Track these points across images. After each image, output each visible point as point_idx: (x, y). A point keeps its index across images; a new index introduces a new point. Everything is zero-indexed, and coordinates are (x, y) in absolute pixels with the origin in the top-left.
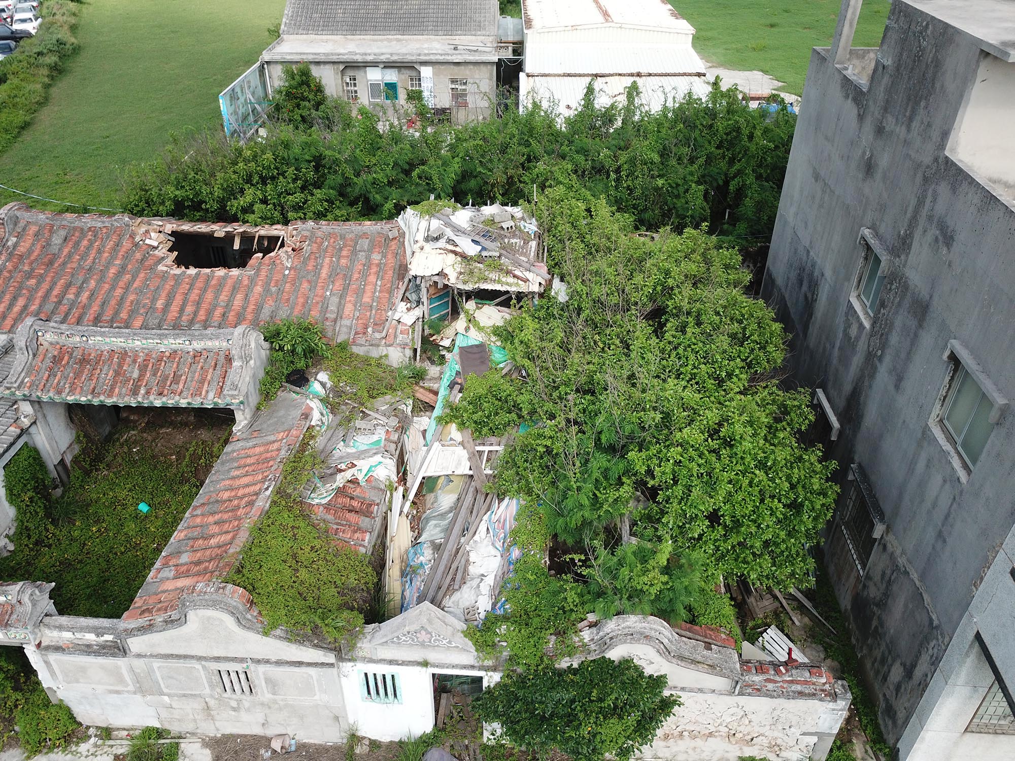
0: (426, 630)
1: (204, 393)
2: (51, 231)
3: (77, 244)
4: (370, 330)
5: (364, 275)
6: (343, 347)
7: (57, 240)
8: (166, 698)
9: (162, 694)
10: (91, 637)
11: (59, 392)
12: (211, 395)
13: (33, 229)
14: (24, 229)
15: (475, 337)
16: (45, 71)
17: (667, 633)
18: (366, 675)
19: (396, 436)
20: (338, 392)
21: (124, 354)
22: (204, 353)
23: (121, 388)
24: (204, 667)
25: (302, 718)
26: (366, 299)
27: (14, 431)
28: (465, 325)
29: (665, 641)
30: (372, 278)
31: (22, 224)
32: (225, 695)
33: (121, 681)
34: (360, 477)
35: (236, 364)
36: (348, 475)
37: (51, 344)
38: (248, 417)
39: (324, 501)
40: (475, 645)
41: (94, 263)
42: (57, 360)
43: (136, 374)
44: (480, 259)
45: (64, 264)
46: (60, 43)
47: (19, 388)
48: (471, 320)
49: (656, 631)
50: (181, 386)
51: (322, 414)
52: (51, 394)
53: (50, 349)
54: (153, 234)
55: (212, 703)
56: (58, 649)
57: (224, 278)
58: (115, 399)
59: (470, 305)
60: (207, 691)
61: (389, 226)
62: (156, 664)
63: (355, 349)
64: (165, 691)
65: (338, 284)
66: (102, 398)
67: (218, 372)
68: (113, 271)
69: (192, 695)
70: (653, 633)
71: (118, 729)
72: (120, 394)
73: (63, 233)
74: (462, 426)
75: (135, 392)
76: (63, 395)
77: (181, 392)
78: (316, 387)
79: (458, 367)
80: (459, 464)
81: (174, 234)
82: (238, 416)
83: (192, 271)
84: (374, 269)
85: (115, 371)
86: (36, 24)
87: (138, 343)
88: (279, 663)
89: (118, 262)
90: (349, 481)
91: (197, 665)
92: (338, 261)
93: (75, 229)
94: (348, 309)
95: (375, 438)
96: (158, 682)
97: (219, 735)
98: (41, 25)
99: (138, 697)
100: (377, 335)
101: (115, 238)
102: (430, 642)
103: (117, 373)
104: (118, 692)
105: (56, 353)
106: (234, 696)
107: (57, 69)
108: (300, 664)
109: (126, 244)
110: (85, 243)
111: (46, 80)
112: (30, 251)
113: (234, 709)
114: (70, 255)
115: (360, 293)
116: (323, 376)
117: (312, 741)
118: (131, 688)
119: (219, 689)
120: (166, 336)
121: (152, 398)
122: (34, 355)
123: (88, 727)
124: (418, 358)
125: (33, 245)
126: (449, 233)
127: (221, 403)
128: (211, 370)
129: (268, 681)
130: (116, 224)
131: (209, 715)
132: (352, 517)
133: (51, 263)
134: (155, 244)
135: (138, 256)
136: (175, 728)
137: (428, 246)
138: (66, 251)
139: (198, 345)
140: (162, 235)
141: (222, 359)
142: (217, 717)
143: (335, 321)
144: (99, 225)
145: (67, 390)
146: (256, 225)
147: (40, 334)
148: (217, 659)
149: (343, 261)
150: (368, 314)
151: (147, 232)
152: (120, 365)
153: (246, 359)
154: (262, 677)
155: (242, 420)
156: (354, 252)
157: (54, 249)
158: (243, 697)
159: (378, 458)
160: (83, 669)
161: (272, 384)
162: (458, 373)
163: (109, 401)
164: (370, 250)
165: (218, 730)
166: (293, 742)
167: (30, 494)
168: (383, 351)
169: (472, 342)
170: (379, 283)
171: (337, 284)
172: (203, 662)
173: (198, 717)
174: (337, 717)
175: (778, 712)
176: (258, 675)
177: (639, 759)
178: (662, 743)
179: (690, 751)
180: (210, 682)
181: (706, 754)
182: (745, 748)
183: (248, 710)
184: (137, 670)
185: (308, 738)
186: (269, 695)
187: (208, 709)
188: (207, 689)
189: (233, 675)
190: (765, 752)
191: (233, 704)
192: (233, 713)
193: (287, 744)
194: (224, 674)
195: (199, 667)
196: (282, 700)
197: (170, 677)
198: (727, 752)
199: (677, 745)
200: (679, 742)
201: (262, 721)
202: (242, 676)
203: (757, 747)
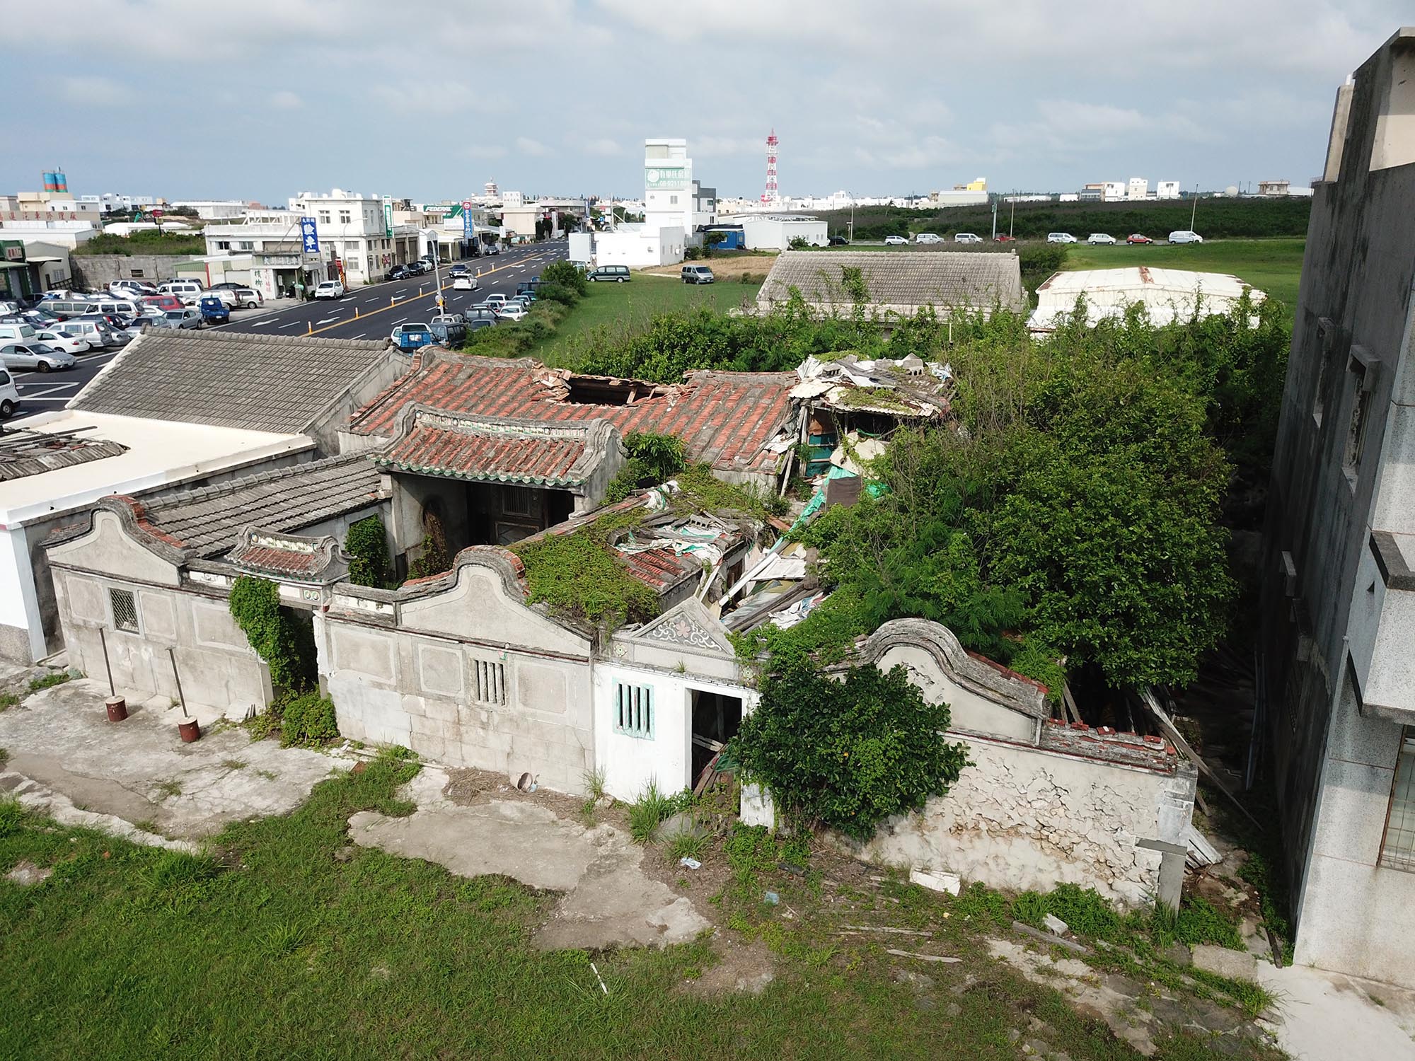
0: (686, 621)
1: (548, 471)
2: (459, 371)
3: (479, 379)
4: (737, 458)
5: (747, 415)
6: (706, 468)
7: (462, 376)
8: (422, 700)
9: (420, 694)
10: (371, 607)
11: (417, 462)
12: (555, 475)
13: (445, 367)
14: (437, 366)
15: (850, 469)
17: (950, 640)
18: (621, 686)
19: (732, 538)
20: (683, 495)
21: (486, 439)
22: (561, 442)
23: (474, 464)
24: (464, 653)
25: (548, 746)
26: (743, 433)
27: (370, 497)
28: (842, 456)
29: (948, 650)
30: (755, 418)
31: (437, 361)
32: (478, 703)
33: (386, 669)
34: (677, 549)
35: (587, 451)
36: (665, 543)
37: (425, 426)
38: (587, 507)
39: (631, 553)
40: (736, 648)
41: (488, 393)
42: (425, 440)
43: (491, 454)
44: (869, 391)
45: (462, 393)
47: (386, 455)
48: (849, 451)
49: (936, 633)
50: (529, 465)
51: (659, 503)
52: (411, 463)
53: (423, 431)
54: (551, 378)
55: (464, 712)
56: (341, 618)
57: (605, 411)
58: (465, 471)
59: (852, 437)
60: (461, 695)
61: (787, 375)
62: (423, 644)
63: (717, 474)
64: (424, 688)
65: (717, 421)
66: (454, 469)
67: (570, 458)
68: (503, 399)
69: (446, 698)
70: (932, 636)
71: (371, 746)
72: (471, 468)
73: (470, 371)
74: (810, 544)
75: (485, 467)
76: (421, 465)
77: (528, 470)
78: (664, 487)
79: (824, 499)
80: (795, 571)
81: (571, 381)
82: (578, 503)
83: (578, 405)
84: (759, 411)
85: (473, 451)
87: (502, 430)
88: (534, 653)
89: (509, 393)
90: (663, 549)
91: (457, 650)
92: (724, 404)
93: (481, 369)
94: (721, 439)
95: (707, 533)
96: (418, 674)
97: (463, 768)
99: (397, 695)
100: (743, 461)
101: (515, 376)
102: (688, 638)
103: (474, 453)
104: (380, 686)
105: (427, 434)
106: (486, 705)
108: (553, 655)
109: (523, 381)
110: (487, 379)
112: (435, 383)
113: (484, 726)
114: (469, 388)
115: (735, 429)
116: (673, 483)
117: (553, 789)
118: (393, 682)
119: (473, 692)
120: (529, 422)
121: (499, 472)
122: (408, 434)
123: (345, 740)
124: (783, 491)
125: (440, 378)
126: (844, 371)
127: (563, 482)
128: (562, 456)
129: (523, 681)
130: (519, 366)
131: (459, 734)
132: (655, 570)
133: (450, 392)
134: (551, 385)
135: (531, 391)
136: (423, 753)
137: (818, 381)
138: (467, 384)
139: (556, 434)
140: (559, 381)
141: (575, 449)
142: (466, 738)
143: (704, 449)
144: (504, 366)
145: (425, 461)
146: (654, 382)
147: (418, 415)
148: (477, 643)
149: (730, 404)
150: (739, 445)
151: (547, 374)
152: (479, 447)
153: (597, 447)
154: (516, 674)
155: (580, 506)
156: (742, 398)
157: (457, 382)
158: (494, 706)
159: (705, 545)
160: (356, 647)
161: (620, 487)
162: (823, 505)
163: (459, 474)
164: (760, 397)
165: (463, 760)
166: (534, 786)
168: (746, 477)
169: (844, 474)
170: (760, 422)
171: (716, 421)
172: (465, 646)
173: (447, 735)
174: (583, 750)
175: (1099, 793)
176: (512, 672)
177: (926, 870)
178: (953, 842)
179: (990, 862)
180: (466, 679)
181: (1012, 872)
182: (1064, 865)
183: (496, 729)
184: (403, 654)
185: (550, 784)
186: (520, 707)
187: (458, 722)
188: (462, 691)
189: (490, 669)
190: (1092, 878)
191: (484, 717)
192: (481, 732)
193: (526, 785)
194: (481, 666)
195: (459, 653)
196: (533, 715)
197: (431, 667)
198: (1040, 870)
199: (973, 848)
200: (977, 842)
201: (508, 749)
202: (498, 672)
203: (1080, 865)
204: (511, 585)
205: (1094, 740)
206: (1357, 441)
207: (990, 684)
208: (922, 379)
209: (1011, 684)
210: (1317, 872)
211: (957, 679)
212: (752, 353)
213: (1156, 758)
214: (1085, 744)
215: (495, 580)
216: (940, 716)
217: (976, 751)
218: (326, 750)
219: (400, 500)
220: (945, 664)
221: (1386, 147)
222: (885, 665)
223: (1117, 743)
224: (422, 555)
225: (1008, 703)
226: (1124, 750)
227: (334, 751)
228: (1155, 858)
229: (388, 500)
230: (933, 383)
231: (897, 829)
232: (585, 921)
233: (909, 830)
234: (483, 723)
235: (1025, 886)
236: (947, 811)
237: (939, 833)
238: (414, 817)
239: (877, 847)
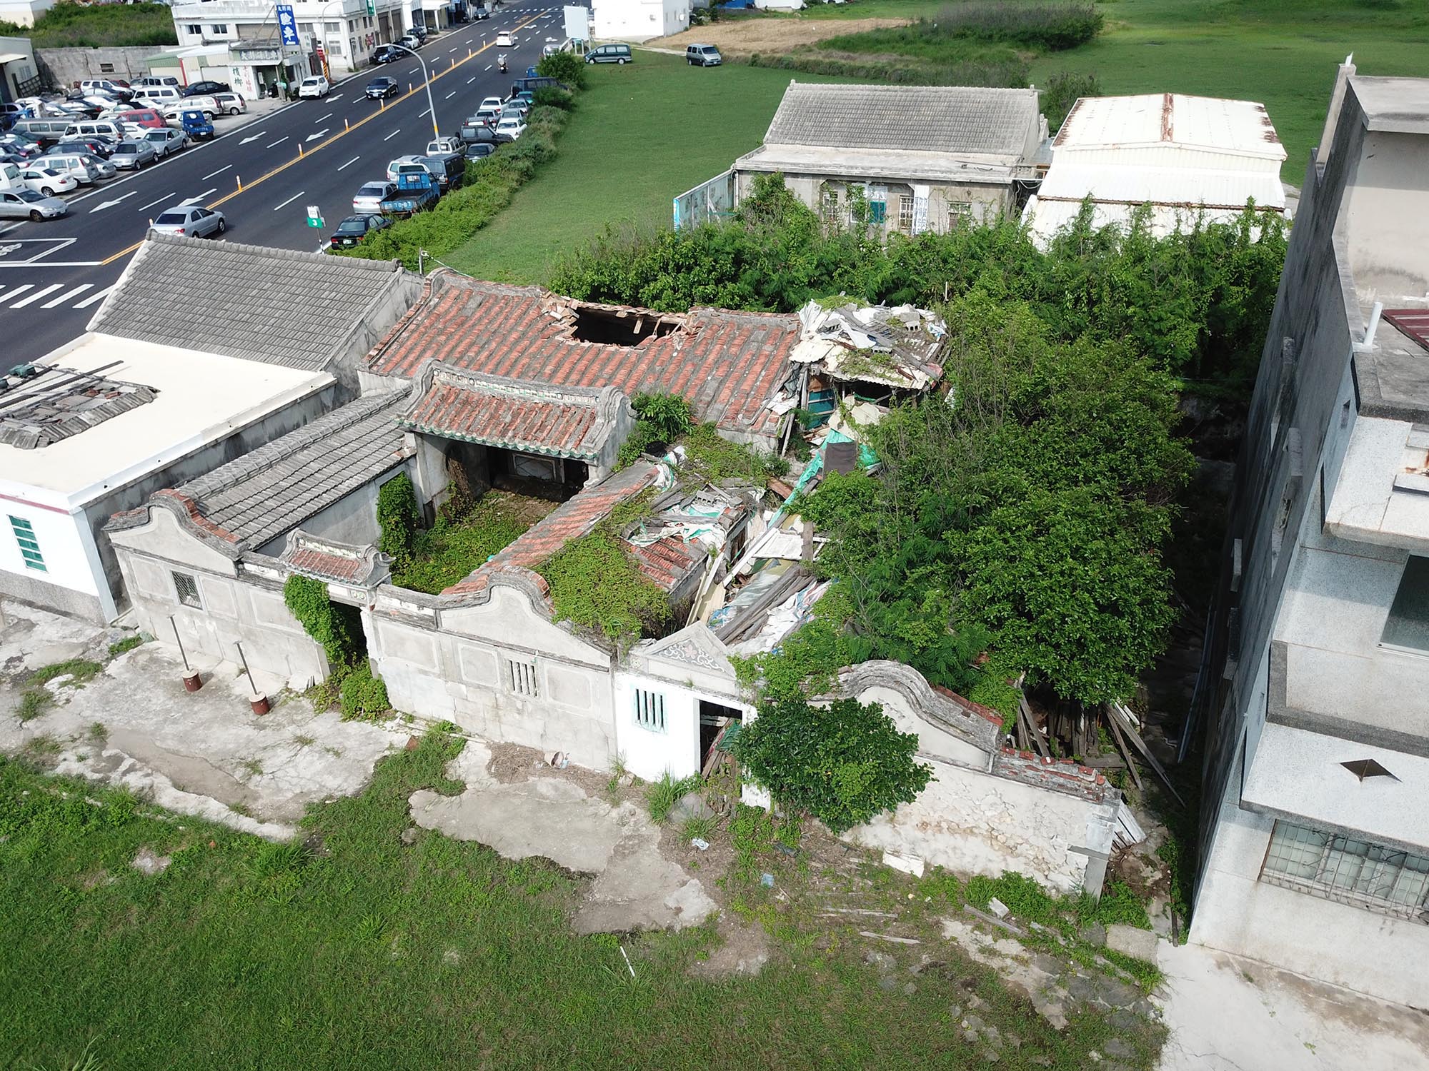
0: (693, 645)
1: (563, 442)
2: (470, 297)
3: (489, 309)
4: (740, 416)
5: (750, 364)
6: (711, 428)
7: (472, 304)
8: (463, 687)
9: (461, 682)
10: (413, 608)
11: (439, 426)
12: (569, 446)
13: (455, 293)
14: (447, 292)
15: (847, 435)
16: (515, 176)
17: (919, 684)
18: (637, 690)
19: (735, 514)
20: (690, 465)
21: (502, 401)
22: (573, 408)
23: (492, 430)
24: (499, 654)
25: (576, 733)
26: (745, 387)
27: (396, 457)
28: (839, 421)
29: (917, 692)
30: (757, 368)
31: (446, 287)
32: (514, 693)
33: (430, 660)
34: (685, 535)
35: (599, 420)
36: (673, 529)
37: (443, 384)
38: (600, 475)
39: (643, 545)
40: (737, 670)
41: (499, 327)
42: (444, 399)
43: (508, 420)
44: (868, 353)
45: (473, 325)
46: (538, 148)
47: (408, 416)
48: (847, 416)
49: (908, 678)
50: (545, 434)
51: (667, 478)
52: (432, 426)
53: (441, 389)
54: (559, 308)
55: (501, 700)
56: (386, 614)
57: (613, 353)
58: (484, 438)
59: (849, 401)
60: (498, 685)
61: (789, 319)
62: (462, 645)
63: (721, 434)
64: (464, 678)
65: (721, 372)
66: (474, 435)
67: (582, 427)
68: (514, 335)
69: (486, 688)
70: (904, 680)
71: (420, 719)
72: (490, 434)
73: (479, 299)
74: (806, 518)
75: (503, 434)
76: (443, 428)
77: (544, 439)
78: (671, 457)
79: (821, 464)
80: (792, 550)
81: (579, 310)
82: (592, 472)
83: (587, 344)
84: (762, 360)
85: (491, 414)
86: (519, 129)
87: (516, 392)
88: (562, 660)
89: (520, 329)
90: (672, 537)
91: (493, 652)
92: (728, 349)
93: (490, 296)
94: (725, 393)
95: (713, 510)
96: (459, 667)
97: (502, 742)
98: (523, 131)
99: (441, 681)
100: (746, 422)
101: (524, 307)
102: (696, 659)
103: (492, 416)
104: (426, 673)
105: (445, 392)
106: (520, 695)
107: (527, 175)
108: (578, 663)
109: (532, 313)
110: (496, 309)
111: (514, 184)
112: (447, 312)
113: (520, 712)
114: (480, 319)
115: (739, 381)
116: (680, 449)
117: (582, 765)
118: (437, 670)
119: (509, 685)
120: (542, 387)
121: (517, 440)
122: (427, 392)
123: (396, 711)
124: (784, 451)
125: (451, 306)
126: (846, 327)
127: (577, 454)
128: (575, 424)
129: (552, 681)
130: (528, 294)
131: (497, 715)
132: (666, 564)
133: (462, 324)
134: (559, 317)
135: (541, 325)
136: (467, 727)
137: (818, 337)
138: (478, 315)
139: (568, 400)
140: (567, 310)
141: (587, 416)
142: (504, 719)
143: (709, 404)
144: (513, 294)
145: (446, 425)
146: (660, 311)
147: (435, 373)
148: (511, 647)
149: (733, 350)
150: (743, 401)
151: (554, 304)
152: (496, 410)
153: (608, 417)
154: (546, 675)
155: (595, 475)
156: (746, 342)
157: (468, 313)
158: (528, 697)
159: (710, 526)
160: (402, 641)
161: (631, 450)
162: (820, 470)
163: (479, 440)
164: (763, 342)
165: (502, 736)
166: (565, 762)
167: (397, 518)
168: (747, 438)
169: (842, 439)
170: (763, 373)
171: (721, 370)
172: (499, 649)
173: (487, 716)
174: (606, 738)
175: (1040, 810)
176: (542, 673)
177: (896, 853)
178: (920, 835)
179: (950, 852)
180: (502, 674)
181: (967, 859)
182: (1009, 858)
183: (530, 714)
184: (445, 650)
185: (580, 761)
186: (550, 700)
187: (497, 707)
188: (499, 683)
189: (522, 668)
190: (1031, 869)
191: (519, 705)
192: (517, 716)
193: (558, 761)
194: (515, 666)
195: (495, 654)
196: (561, 707)
197: (470, 663)
198: (990, 860)
199: (935, 840)
200: (938, 835)
201: (541, 732)
202: (530, 671)
203: (1022, 859)
204: (538, 604)
205: (1037, 770)
206: (1287, 509)
207: (952, 721)
208: (917, 336)
209: (972, 721)
210: (1210, 881)
211: (924, 716)
212: (757, 275)
213: (1087, 789)
214: (1030, 773)
215: (525, 601)
216: (909, 743)
217: (939, 770)
218: (381, 723)
219: (424, 453)
220: (916, 704)
221: (1349, 215)
222: (865, 699)
223: (1056, 773)
224: (447, 498)
225: (966, 734)
226: (1061, 780)
227: (389, 724)
228: (1083, 860)
229: (414, 456)
230: (928, 343)
231: (873, 821)
232: (613, 904)
233: (883, 822)
234: (518, 710)
235: (977, 871)
236: (915, 811)
237: (908, 827)
238: (464, 795)
239: (856, 832)
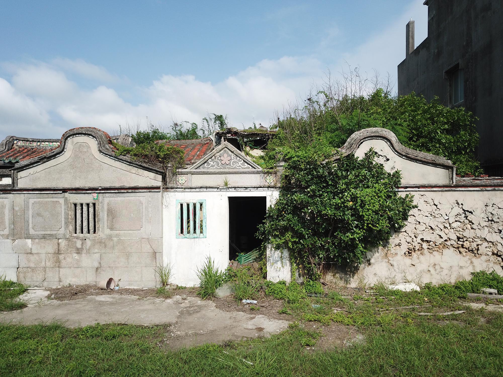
0: (227, 153)
8: (29, 241)
9: (28, 237)
17: (393, 135)
18: (182, 205)
24: (66, 200)
25: (128, 256)
29: (394, 140)
32: (75, 235)
42: (20, 151)
48: (248, 153)
55: (63, 243)
59: (247, 149)
60: (62, 231)
61: (205, 139)
62: (33, 199)
64: (32, 232)
69: (51, 235)
76: (18, 159)
88: (120, 189)
91: (60, 199)
96: (28, 222)
99: (9, 241)
106: (81, 235)
108: (135, 189)
113: (79, 251)
118: (6, 232)
119: (71, 228)
129: (110, 212)
131: (58, 261)
142: (63, 263)
145: (21, 158)
147: (15, 142)
148: (77, 190)
154: (106, 208)
158: (87, 235)
165: (60, 281)
166: (118, 286)
172: (67, 195)
173: (48, 264)
174: (155, 253)
176: (103, 207)
177: (393, 283)
178: (408, 261)
179: (431, 269)
180: (66, 218)
181: (445, 272)
182: (474, 260)
183: (88, 252)
184: (17, 208)
185: (130, 285)
186: (108, 231)
187: (58, 252)
188: (63, 229)
189: (85, 208)
190: (491, 265)
191: (79, 244)
192: (76, 256)
193: (112, 286)
194: (79, 207)
195: (62, 201)
196: (117, 235)
197: (39, 215)
198: (461, 267)
199: (420, 262)
200: (421, 257)
201: (96, 265)
202: (91, 210)
203: (484, 258)
204: (104, 146)
205: (480, 180)
211: (403, 154)
216: (395, 179)
217: (417, 197)
222: (360, 154)
231: (372, 261)
233: (380, 260)
234: (78, 249)
235: (453, 281)
236: (403, 242)
237: (399, 257)
